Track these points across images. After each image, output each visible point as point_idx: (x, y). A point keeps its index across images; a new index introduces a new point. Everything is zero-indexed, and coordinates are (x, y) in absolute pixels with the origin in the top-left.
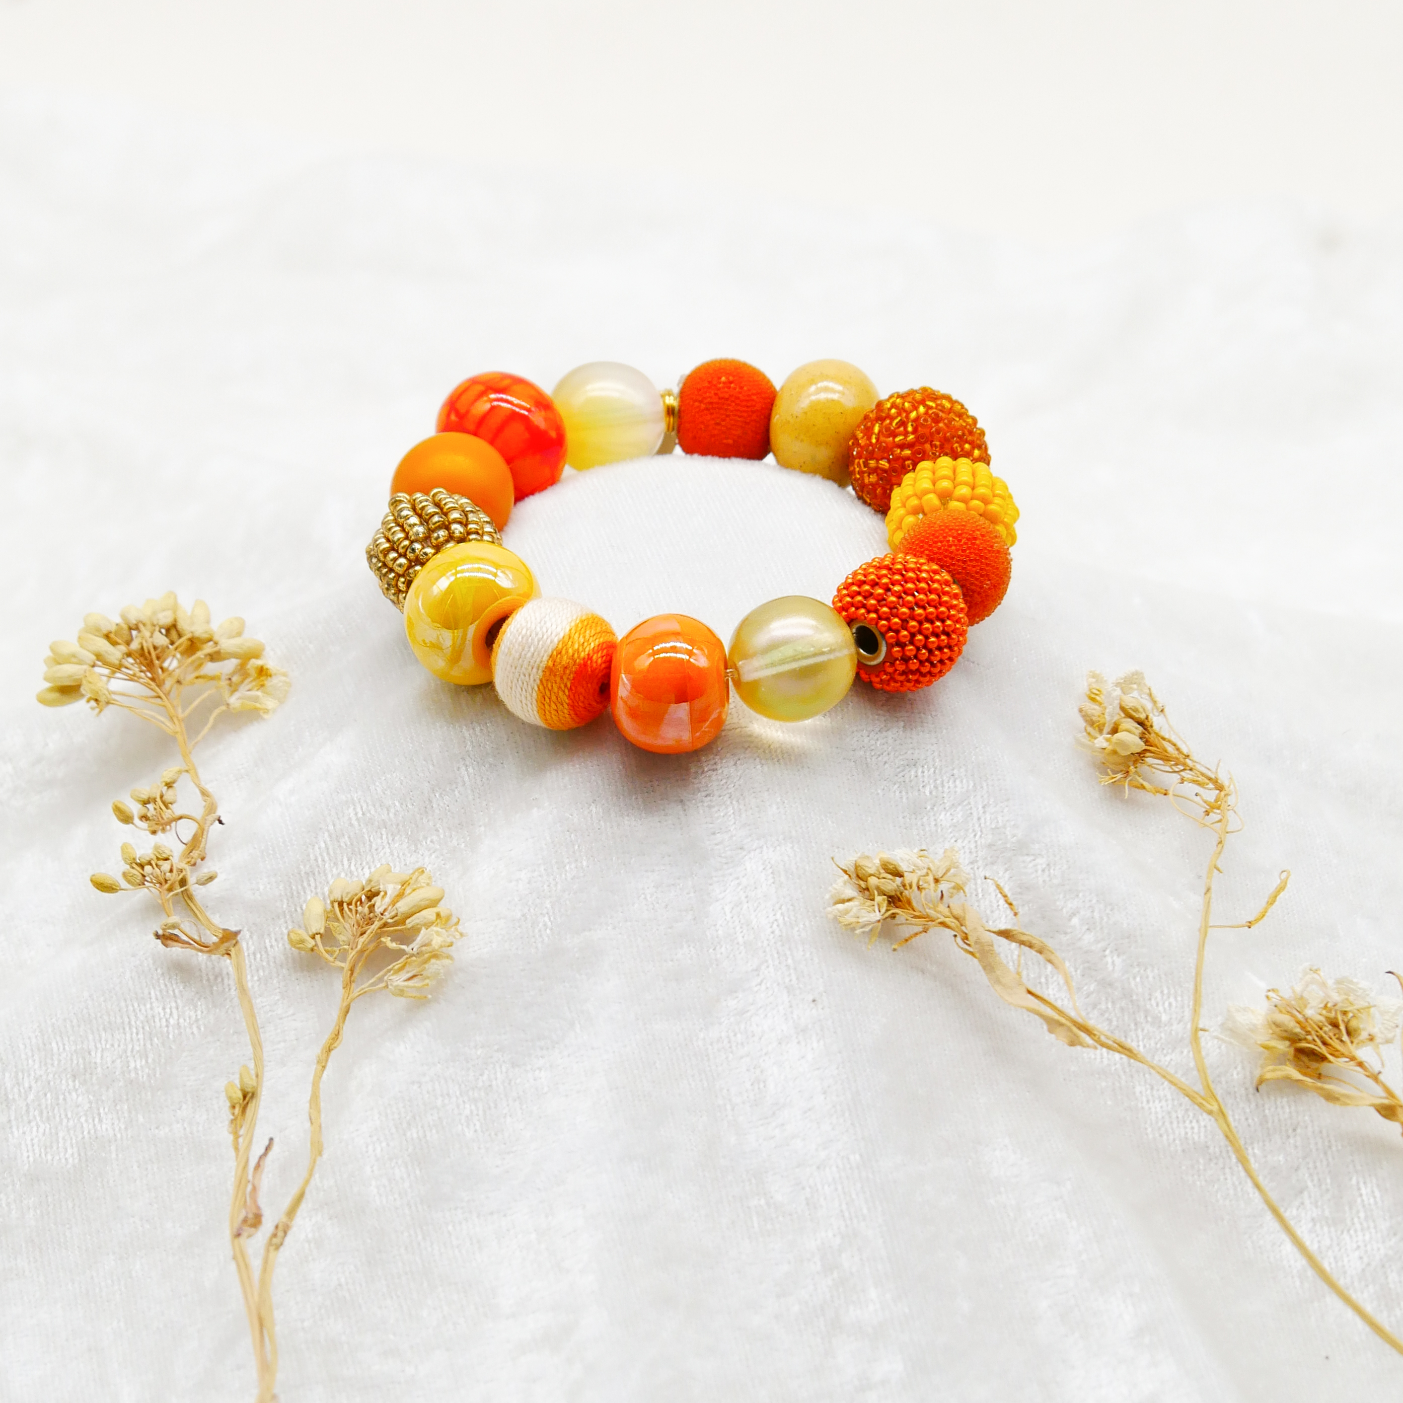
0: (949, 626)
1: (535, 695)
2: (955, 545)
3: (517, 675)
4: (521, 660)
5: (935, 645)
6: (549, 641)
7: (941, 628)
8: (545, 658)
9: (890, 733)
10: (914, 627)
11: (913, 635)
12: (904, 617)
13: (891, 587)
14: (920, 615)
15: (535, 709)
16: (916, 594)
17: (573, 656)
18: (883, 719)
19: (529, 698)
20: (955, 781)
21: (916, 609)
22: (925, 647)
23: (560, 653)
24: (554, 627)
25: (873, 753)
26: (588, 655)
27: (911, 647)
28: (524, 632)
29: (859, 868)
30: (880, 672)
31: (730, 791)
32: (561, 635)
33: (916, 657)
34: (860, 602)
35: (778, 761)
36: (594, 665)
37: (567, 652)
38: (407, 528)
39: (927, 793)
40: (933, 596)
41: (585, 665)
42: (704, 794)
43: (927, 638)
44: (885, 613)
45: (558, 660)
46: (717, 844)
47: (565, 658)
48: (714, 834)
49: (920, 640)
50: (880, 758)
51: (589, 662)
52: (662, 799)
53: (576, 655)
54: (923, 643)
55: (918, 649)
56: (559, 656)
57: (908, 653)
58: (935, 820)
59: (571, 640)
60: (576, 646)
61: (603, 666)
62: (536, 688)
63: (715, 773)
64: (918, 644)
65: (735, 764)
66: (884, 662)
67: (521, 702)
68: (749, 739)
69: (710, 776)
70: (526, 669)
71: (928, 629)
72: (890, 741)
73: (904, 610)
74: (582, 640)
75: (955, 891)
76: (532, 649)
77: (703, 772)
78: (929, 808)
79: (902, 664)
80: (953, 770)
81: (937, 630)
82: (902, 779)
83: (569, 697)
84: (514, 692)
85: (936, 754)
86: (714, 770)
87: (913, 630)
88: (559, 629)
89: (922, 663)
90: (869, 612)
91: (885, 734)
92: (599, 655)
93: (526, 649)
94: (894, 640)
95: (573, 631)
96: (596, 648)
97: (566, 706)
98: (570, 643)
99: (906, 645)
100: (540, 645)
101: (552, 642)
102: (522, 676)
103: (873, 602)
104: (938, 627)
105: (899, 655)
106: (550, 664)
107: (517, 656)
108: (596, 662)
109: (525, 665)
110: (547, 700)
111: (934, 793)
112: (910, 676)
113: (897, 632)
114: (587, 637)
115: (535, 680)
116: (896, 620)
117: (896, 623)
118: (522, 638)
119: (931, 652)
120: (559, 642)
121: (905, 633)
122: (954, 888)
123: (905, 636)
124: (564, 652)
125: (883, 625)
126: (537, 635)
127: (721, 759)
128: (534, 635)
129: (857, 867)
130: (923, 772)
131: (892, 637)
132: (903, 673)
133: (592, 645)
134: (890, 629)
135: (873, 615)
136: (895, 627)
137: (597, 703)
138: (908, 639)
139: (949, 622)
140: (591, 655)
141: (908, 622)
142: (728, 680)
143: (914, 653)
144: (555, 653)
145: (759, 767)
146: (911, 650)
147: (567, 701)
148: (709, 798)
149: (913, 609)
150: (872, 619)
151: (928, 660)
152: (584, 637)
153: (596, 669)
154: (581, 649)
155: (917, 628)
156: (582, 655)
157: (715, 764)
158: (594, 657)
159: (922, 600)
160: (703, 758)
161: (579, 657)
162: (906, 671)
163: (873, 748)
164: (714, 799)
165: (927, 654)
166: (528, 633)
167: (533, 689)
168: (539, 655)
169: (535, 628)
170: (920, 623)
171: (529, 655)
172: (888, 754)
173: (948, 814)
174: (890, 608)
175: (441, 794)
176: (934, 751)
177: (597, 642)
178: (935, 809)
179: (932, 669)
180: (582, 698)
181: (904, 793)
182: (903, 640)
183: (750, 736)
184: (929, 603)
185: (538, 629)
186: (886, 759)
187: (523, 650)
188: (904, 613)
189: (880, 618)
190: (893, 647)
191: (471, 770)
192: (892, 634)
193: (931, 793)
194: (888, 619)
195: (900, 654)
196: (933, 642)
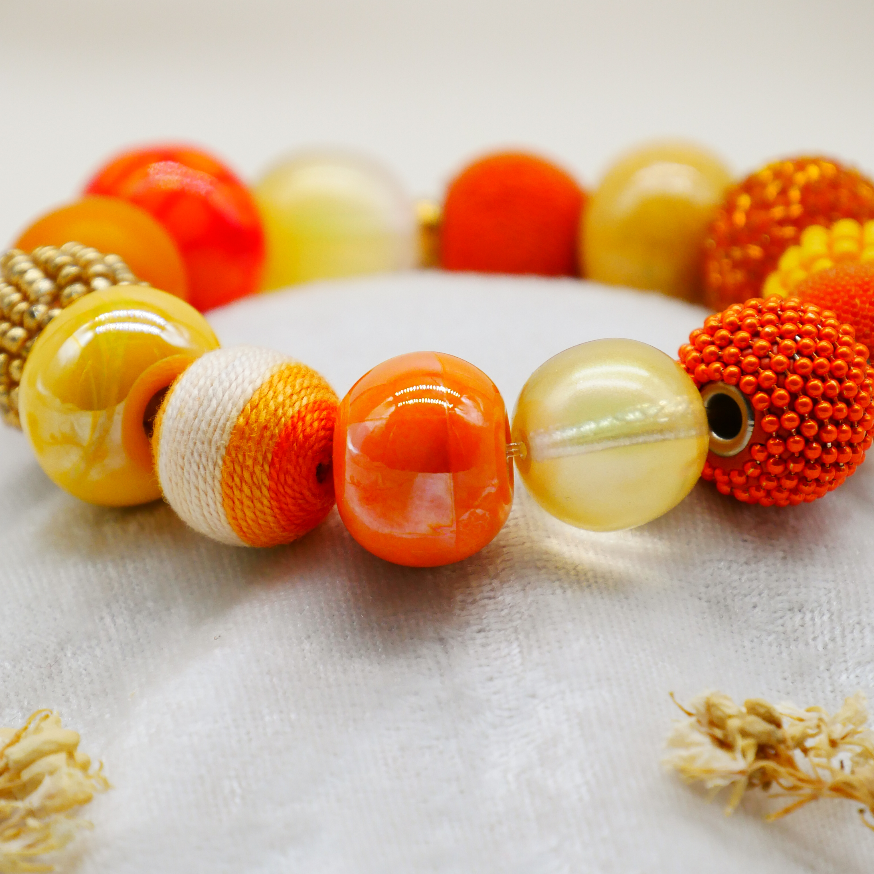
0: (849, 389)
1: (217, 473)
2: (860, 297)
3: (191, 444)
4: (197, 420)
5: (829, 414)
6: (239, 391)
7: (838, 391)
8: (235, 413)
9: (762, 565)
10: (794, 382)
11: (794, 396)
12: (779, 368)
13: (760, 329)
14: (804, 366)
15: (219, 499)
16: (798, 338)
17: (276, 410)
18: (750, 546)
19: (209, 479)
20: (861, 632)
21: (798, 358)
22: (813, 415)
23: (257, 406)
24: (247, 373)
25: (735, 592)
26: (299, 412)
27: (792, 415)
28: (201, 382)
29: (713, 709)
30: (745, 463)
31: (514, 624)
32: (258, 383)
33: (799, 432)
34: (712, 353)
35: (589, 586)
36: (308, 430)
37: (267, 406)
38: (24, 287)
39: (820, 648)
40: (824, 343)
41: (294, 427)
42: (475, 628)
43: (815, 402)
44: (751, 364)
45: (253, 416)
46: (495, 693)
47: (263, 414)
48: (491, 679)
49: (804, 404)
50: (747, 599)
51: (300, 424)
52: (412, 638)
53: (280, 412)
54: (809, 409)
55: (802, 419)
56: (254, 411)
57: (787, 425)
58: (832, 684)
59: (273, 389)
60: (280, 399)
61: (322, 433)
62: (220, 462)
63: (491, 601)
64: (802, 410)
65: (524, 590)
66: (751, 445)
67: (198, 489)
68: (545, 557)
69: (484, 606)
70: (205, 433)
71: (816, 387)
72: (763, 576)
73: (781, 358)
74: (289, 391)
75: (861, 760)
76: (214, 403)
77: (474, 602)
78: (822, 667)
79: (778, 444)
80: (859, 615)
81: (829, 392)
82: (781, 629)
83: (270, 477)
84: (186, 474)
85: (833, 594)
86: (489, 598)
87: (794, 388)
88: (254, 375)
89: (808, 442)
90: (726, 365)
91: (753, 566)
92: (316, 415)
93: (205, 403)
94: (766, 404)
95: (276, 379)
96: (311, 405)
97: (265, 491)
98: (271, 393)
99: (783, 412)
100: (226, 397)
101: (243, 392)
102: (199, 444)
103: (733, 350)
104: (832, 387)
105: (772, 429)
106: (242, 421)
107: (191, 415)
108: (311, 425)
109: (204, 426)
110: (237, 480)
111: (830, 646)
112: (792, 465)
113: (770, 391)
114: (297, 388)
115: (218, 449)
116: (769, 373)
117: (768, 378)
118: (200, 390)
119: (821, 425)
120: (254, 392)
121: (782, 392)
122: (860, 755)
123: (781, 397)
124: (261, 406)
125: (749, 383)
126: (221, 383)
127: (502, 583)
128: (216, 384)
129: (709, 707)
130: (813, 619)
131: (762, 400)
132: (782, 461)
133: (305, 401)
134: (759, 388)
135: (733, 369)
136: (766, 384)
137: (313, 495)
138: (786, 401)
139: (849, 384)
140: (303, 414)
141: (786, 377)
142: (511, 459)
143: (796, 424)
144: (248, 407)
145: (559, 591)
146: (791, 420)
147: (267, 482)
148: (482, 634)
149: (794, 359)
150: (732, 374)
151: (818, 438)
152: (293, 386)
153: (310, 436)
154: (288, 403)
155: (800, 386)
156: (290, 413)
157: (492, 590)
158: (308, 418)
159: (807, 346)
160: (474, 584)
161: (284, 414)
162: (785, 456)
163: (735, 584)
164: (490, 634)
165: (816, 428)
166: (208, 383)
167: (215, 464)
168: (224, 410)
169: (219, 375)
170: (806, 378)
171: (208, 412)
172: (760, 595)
173: (852, 676)
174: (760, 358)
175: (74, 654)
176: (830, 592)
177: (312, 398)
178: (832, 669)
179: (824, 456)
180: (289, 480)
181: (783, 648)
182: (780, 403)
183: (547, 553)
184: (820, 352)
185: (223, 376)
186: (755, 600)
187: (201, 405)
188: (780, 363)
189: (743, 372)
190: (763, 415)
191: (120, 621)
192: (761, 395)
193: (825, 648)
194: (755, 373)
195: (775, 427)
196: (825, 410)
